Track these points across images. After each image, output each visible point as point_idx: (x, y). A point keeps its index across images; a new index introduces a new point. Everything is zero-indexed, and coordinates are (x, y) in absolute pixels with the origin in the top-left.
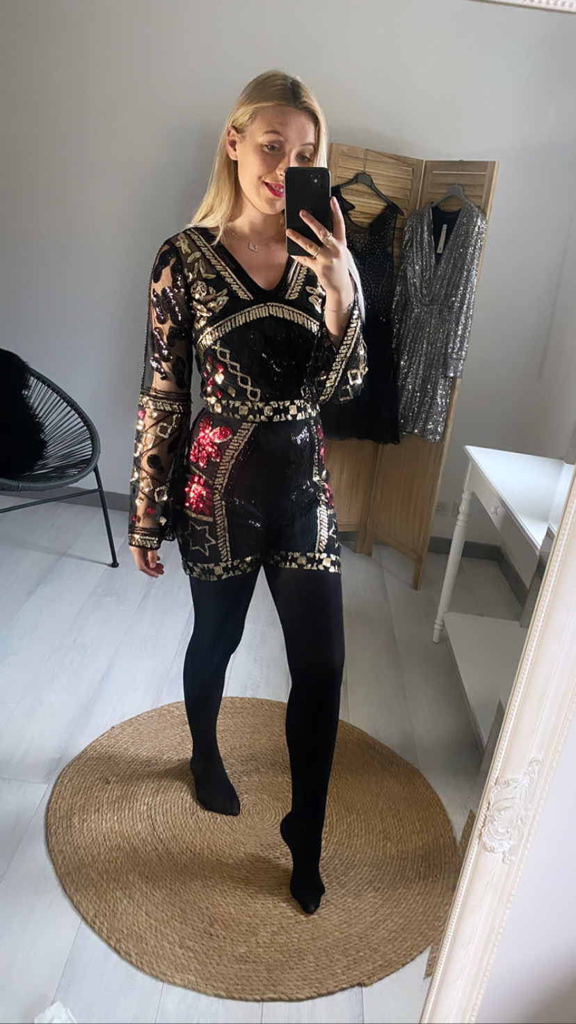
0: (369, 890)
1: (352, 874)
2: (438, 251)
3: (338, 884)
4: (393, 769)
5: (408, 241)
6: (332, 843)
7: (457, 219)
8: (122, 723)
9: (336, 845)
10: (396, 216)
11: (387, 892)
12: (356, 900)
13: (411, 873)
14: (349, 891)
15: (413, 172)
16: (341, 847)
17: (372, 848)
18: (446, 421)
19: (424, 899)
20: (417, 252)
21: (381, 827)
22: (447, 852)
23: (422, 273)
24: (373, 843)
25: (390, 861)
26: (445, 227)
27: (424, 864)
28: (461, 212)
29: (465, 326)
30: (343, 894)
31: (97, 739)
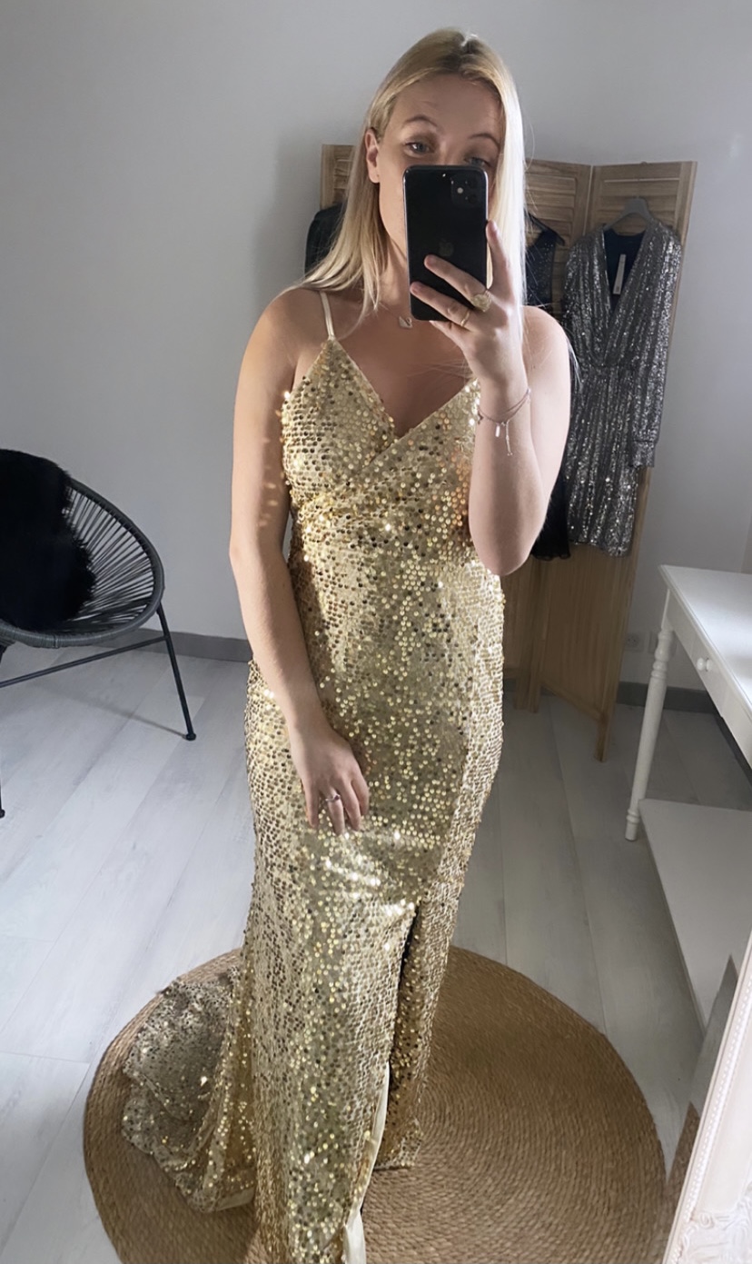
0: (536, 1227)
1: (511, 1201)
2: (615, 292)
3: (492, 1216)
4: (568, 1036)
5: (572, 280)
6: (483, 1152)
7: (639, 246)
9: (488, 1156)
10: (554, 246)
11: (562, 1230)
12: (518, 1246)
13: (596, 1198)
14: (507, 1230)
15: (577, 185)
16: (495, 1159)
17: (540, 1158)
18: (635, 525)
19: (617, 1244)
20: (585, 293)
21: (553, 1128)
22: (647, 1167)
23: (593, 321)
24: (541, 1150)
25: (565, 1180)
26: (623, 258)
27: (614, 1183)
28: (645, 237)
29: (656, 393)
30: (499, 1233)
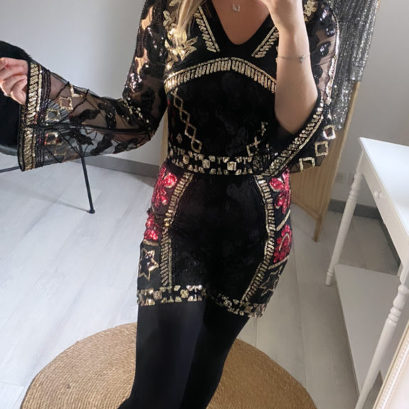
8: (85, 339)
18: (347, 113)
29: (367, 39)
31: (65, 351)
